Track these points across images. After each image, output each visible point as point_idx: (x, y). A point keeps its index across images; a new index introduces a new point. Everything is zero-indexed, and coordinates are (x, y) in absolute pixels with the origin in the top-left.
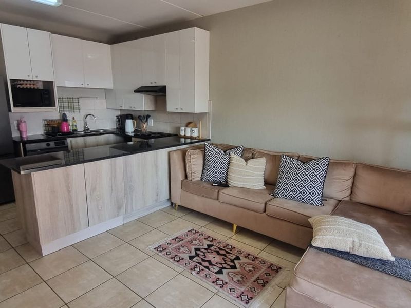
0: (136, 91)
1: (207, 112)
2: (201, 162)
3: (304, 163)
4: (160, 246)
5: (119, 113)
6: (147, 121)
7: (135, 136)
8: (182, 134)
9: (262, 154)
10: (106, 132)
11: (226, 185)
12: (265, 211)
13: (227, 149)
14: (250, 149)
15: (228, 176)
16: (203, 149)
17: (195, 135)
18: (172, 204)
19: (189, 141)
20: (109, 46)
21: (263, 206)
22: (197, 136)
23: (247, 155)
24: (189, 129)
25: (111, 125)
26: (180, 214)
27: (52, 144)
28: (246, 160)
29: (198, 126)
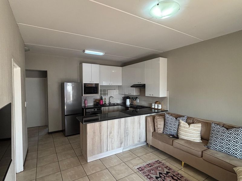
0: (131, 87)
1: (166, 96)
2: (162, 123)
3: (228, 129)
4: (140, 167)
5: (123, 96)
6: (136, 100)
7: (130, 107)
8: (153, 107)
9: (199, 122)
10: (118, 105)
11: (177, 138)
12: (202, 157)
13: (177, 117)
14: (191, 118)
15: (178, 133)
16: (164, 116)
17: (160, 108)
18: (147, 144)
19: (156, 111)
20: (121, 68)
21: (200, 153)
22: (161, 108)
23: (189, 121)
24: (156, 105)
25: (119, 101)
26: (151, 150)
27: (96, 109)
28: (189, 124)
29: (161, 103)
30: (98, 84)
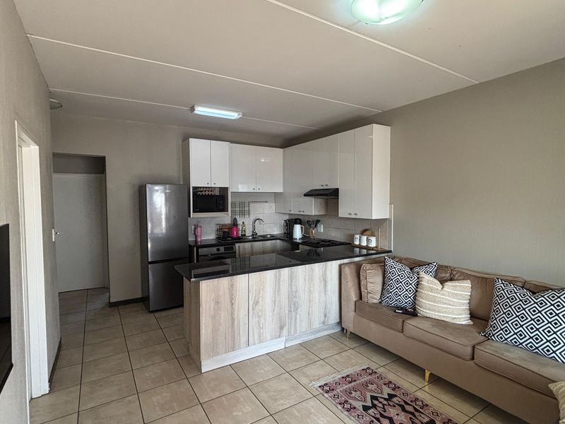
0: (305, 195)
1: (388, 217)
2: (379, 279)
3: (534, 293)
4: (327, 384)
5: (287, 217)
6: (316, 226)
7: (303, 243)
8: (357, 243)
9: (464, 276)
10: (273, 238)
11: (414, 314)
12: (473, 359)
13: (414, 265)
14: (447, 267)
15: (417, 302)
16: (382, 264)
17: (373, 244)
18: (343, 329)
19: (364, 252)
20: (281, 150)
21: (469, 350)
22: (374, 246)
23: (443, 275)
24: (364, 238)
25: (277, 230)
26: (353, 344)
27: (222, 249)
28: (442, 282)
29: (376, 234)
30: (227, 188)
